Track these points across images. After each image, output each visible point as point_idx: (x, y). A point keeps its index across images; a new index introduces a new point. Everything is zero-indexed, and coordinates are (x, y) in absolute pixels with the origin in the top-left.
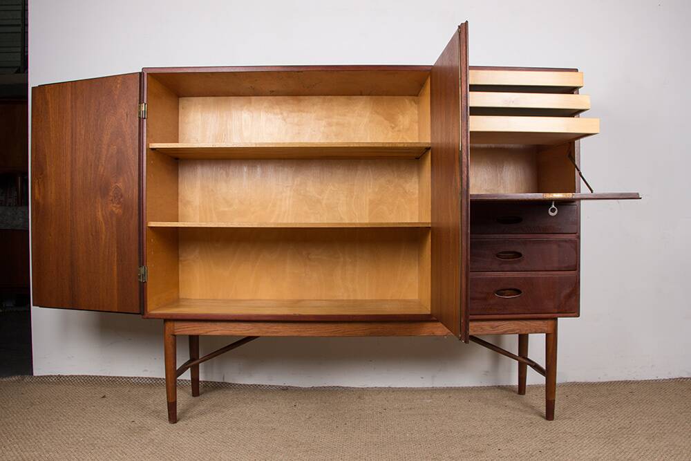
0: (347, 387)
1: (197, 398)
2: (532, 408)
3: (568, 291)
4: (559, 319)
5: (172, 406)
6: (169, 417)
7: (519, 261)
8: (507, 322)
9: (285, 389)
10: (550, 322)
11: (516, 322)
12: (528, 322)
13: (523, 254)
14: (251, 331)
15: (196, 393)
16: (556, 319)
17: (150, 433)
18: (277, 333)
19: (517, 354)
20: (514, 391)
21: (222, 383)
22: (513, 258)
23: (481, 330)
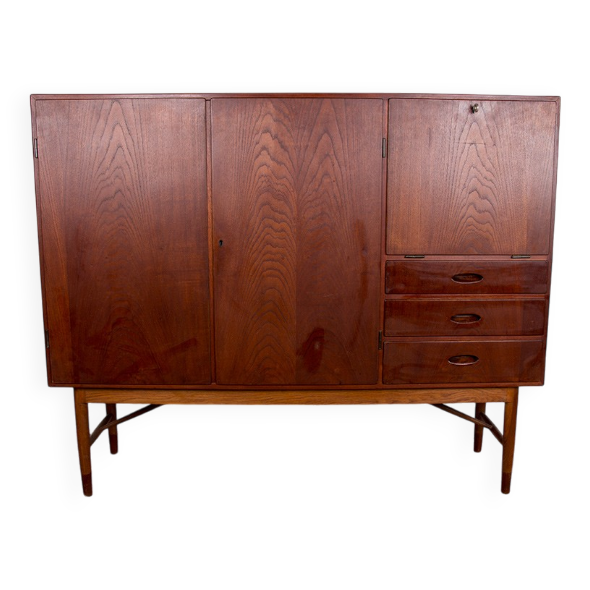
3: (531, 358)
7: (477, 325)
8: (461, 390)
10: (510, 390)
11: (472, 390)
12: (485, 391)
13: (481, 316)
14: (172, 399)
22: (470, 321)
23: (432, 399)
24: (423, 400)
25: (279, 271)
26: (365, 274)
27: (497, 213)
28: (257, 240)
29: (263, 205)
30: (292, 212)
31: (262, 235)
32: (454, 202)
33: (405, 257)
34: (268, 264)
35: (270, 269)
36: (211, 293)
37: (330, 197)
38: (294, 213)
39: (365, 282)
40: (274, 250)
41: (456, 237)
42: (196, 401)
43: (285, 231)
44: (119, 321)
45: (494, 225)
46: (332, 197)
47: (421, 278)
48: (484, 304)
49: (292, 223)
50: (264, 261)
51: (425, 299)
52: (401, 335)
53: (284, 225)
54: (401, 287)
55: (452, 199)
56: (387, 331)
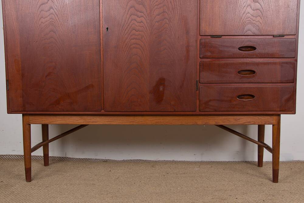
0: (146, 160)
1: (47, 167)
2: (265, 175)
3: (287, 97)
4: (281, 115)
5: (28, 171)
6: (26, 178)
7: (254, 76)
8: (246, 117)
9: (106, 161)
10: (275, 118)
11: (252, 117)
12: (260, 117)
13: (256, 71)
14: (79, 121)
15: (46, 163)
16: (279, 115)
17: (13, 188)
18: (96, 122)
19: (257, 140)
20: (256, 165)
21: (65, 158)
22: (250, 74)
23: (228, 122)
24: (223, 122)
25: (140, 45)
26: (188, 47)
27: (264, 11)
28: (127, 27)
29: (131, 7)
30: (147, 11)
31: (130, 25)
32: (239, 4)
33: (211, 37)
34: (133, 41)
35: (135, 44)
36: (102, 58)
37: (168, 2)
38: (148, 12)
39: (188, 51)
40: (137, 33)
41: (240, 25)
42: (93, 122)
43: (143, 22)
44: (49, 74)
45: (262, 18)
46: (169, 2)
47: (220, 49)
48: (258, 64)
49: (146, 17)
50: (131, 39)
51: (223, 62)
52: (209, 82)
53: (142, 19)
54: (209, 54)
55: (237, 3)
56: (201, 80)
